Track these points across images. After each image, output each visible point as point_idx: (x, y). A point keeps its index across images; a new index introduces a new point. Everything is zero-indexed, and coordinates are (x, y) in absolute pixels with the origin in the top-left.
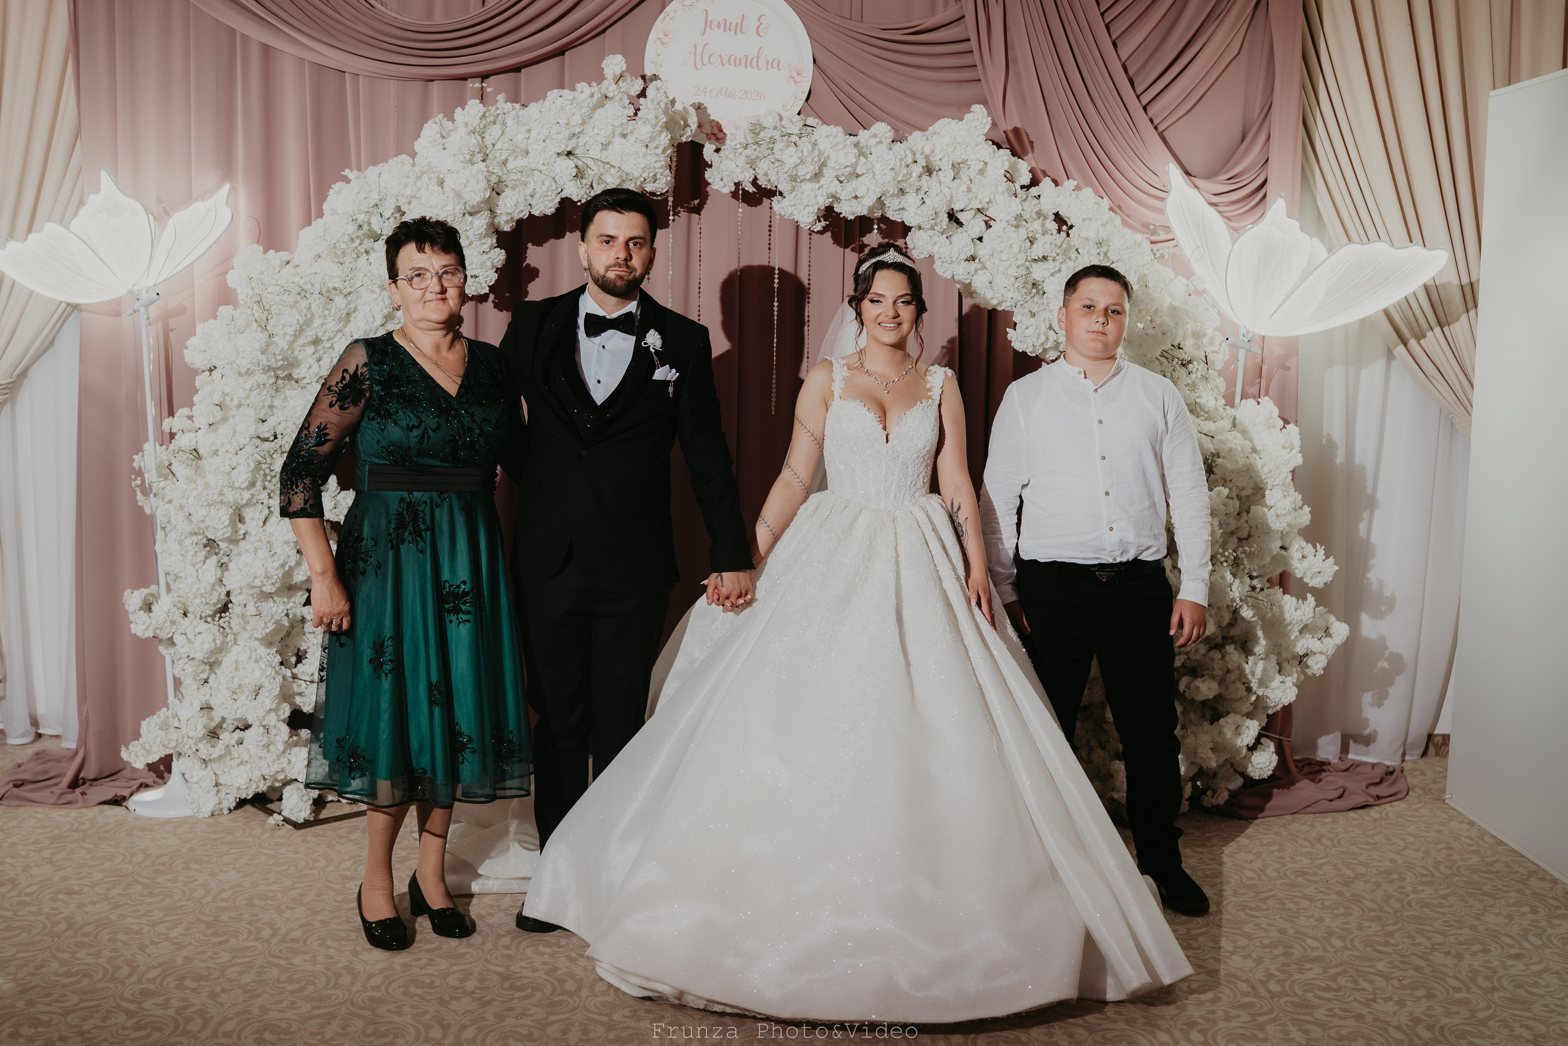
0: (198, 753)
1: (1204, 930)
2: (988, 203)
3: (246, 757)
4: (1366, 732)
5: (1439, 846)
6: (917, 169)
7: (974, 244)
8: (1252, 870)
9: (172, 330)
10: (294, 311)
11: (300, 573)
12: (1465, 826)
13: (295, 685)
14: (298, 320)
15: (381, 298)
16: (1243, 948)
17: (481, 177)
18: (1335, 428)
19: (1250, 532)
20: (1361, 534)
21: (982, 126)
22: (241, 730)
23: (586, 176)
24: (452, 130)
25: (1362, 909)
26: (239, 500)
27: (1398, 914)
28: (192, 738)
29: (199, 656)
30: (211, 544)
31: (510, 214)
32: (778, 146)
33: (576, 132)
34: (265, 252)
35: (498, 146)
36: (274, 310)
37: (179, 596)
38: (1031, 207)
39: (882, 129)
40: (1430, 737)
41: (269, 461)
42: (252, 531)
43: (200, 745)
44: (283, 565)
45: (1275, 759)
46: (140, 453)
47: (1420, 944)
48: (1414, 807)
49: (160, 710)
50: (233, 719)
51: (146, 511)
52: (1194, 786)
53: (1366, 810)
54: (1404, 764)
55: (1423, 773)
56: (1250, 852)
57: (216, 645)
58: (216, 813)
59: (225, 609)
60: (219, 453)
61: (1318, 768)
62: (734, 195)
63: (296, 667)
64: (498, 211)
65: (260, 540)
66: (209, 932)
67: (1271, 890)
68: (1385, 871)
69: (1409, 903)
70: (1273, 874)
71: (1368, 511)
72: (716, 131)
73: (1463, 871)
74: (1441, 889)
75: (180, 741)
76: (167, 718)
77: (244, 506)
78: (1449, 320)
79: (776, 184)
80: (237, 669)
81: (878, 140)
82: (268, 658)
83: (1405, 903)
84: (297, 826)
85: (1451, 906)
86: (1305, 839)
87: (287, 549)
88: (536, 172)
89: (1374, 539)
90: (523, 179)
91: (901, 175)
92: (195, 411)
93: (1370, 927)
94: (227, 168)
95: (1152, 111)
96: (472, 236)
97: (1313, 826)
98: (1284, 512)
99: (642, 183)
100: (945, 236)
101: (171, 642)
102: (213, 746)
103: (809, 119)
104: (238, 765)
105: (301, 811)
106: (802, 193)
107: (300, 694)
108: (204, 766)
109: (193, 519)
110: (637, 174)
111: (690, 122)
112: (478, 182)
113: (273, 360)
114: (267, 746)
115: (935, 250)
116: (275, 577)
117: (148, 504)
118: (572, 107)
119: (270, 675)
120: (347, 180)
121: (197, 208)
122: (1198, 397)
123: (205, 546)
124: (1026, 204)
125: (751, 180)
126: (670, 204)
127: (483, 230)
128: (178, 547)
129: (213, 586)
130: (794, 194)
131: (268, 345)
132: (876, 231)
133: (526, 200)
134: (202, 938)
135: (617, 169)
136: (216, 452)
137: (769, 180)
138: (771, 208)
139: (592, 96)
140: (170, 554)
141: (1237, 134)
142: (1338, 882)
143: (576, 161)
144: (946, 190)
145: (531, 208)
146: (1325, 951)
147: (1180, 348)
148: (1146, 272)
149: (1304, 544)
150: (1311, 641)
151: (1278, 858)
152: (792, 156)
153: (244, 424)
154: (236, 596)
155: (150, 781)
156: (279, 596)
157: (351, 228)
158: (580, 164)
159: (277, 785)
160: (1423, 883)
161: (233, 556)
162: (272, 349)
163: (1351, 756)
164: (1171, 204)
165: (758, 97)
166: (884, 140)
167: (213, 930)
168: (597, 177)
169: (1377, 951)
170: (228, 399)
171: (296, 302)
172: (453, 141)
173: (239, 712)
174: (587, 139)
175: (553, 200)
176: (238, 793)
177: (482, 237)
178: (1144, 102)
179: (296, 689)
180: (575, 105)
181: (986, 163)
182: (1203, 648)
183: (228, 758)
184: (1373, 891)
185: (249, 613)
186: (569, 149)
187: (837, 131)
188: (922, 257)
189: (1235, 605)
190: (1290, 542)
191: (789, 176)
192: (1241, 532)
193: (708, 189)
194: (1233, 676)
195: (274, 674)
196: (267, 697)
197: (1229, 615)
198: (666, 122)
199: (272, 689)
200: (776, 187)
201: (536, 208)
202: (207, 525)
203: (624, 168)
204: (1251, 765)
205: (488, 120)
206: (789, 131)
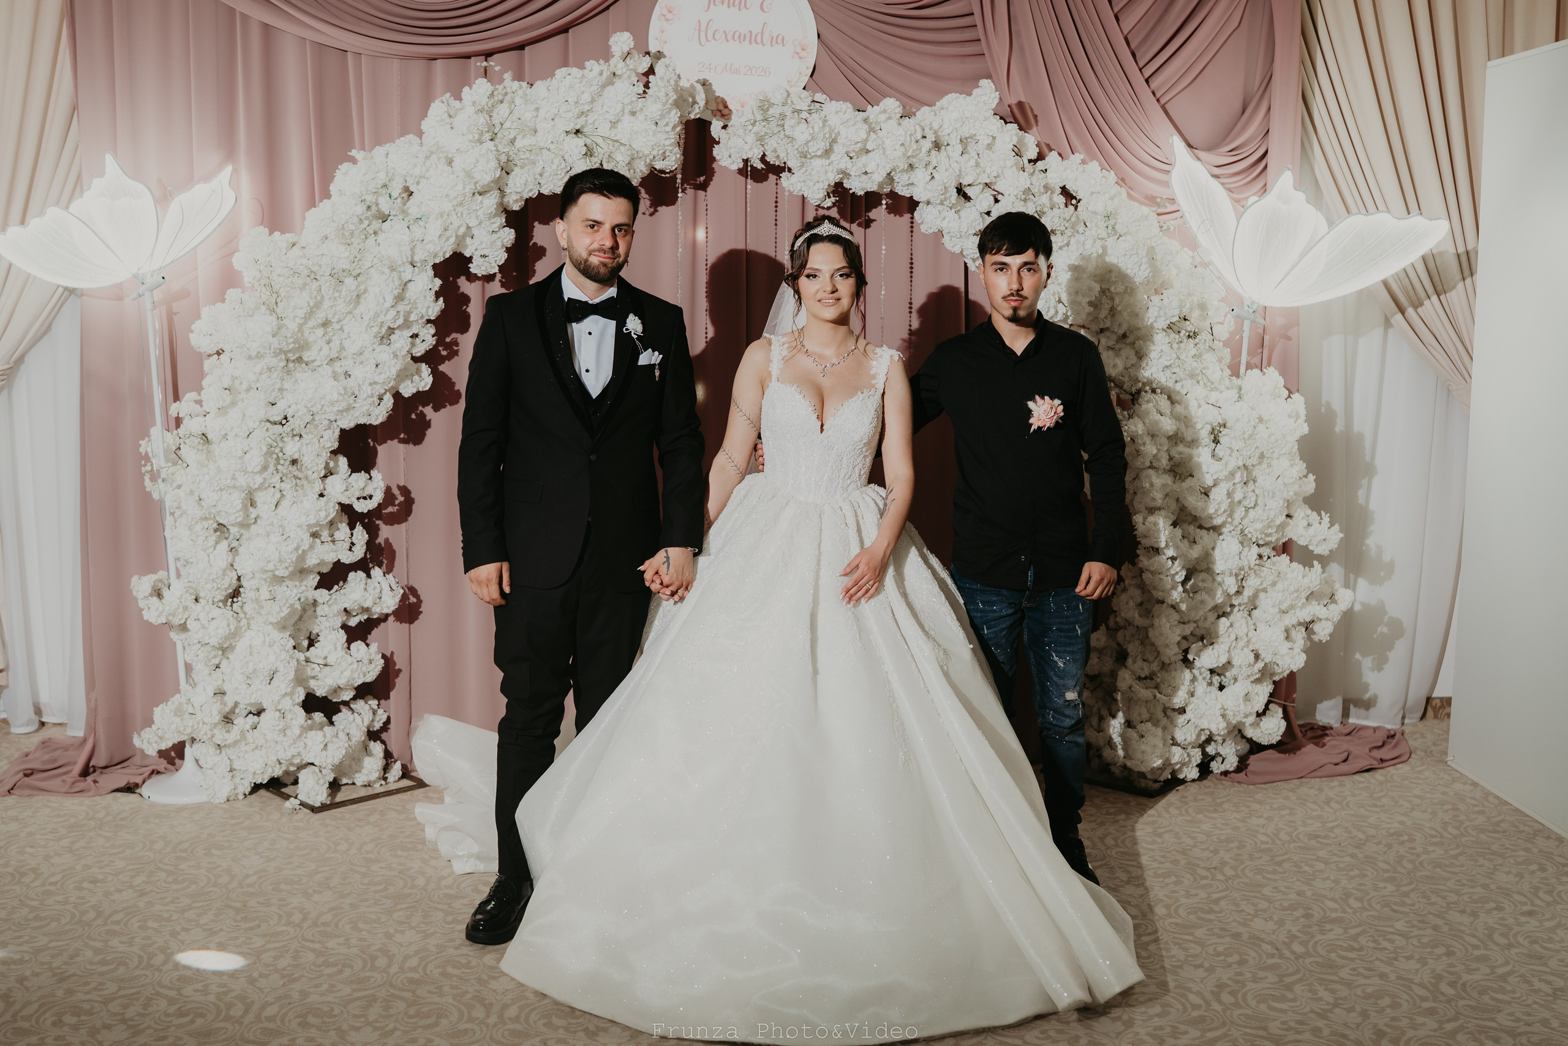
0: (213, 739)
1: (1223, 894)
2: (995, 177)
3: (260, 742)
4: (1367, 696)
5: (1446, 807)
6: (927, 144)
8: (1265, 834)
9: (175, 314)
10: (304, 293)
11: (313, 556)
12: (1468, 787)
13: (309, 669)
14: (308, 302)
15: (391, 279)
16: (1264, 911)
17: (492, 156)
18: (1333, 396)
19: (1256, 501)
20: (1360, 501)
21: (991, 101)
22: (254, 715)
23: (596, 154)
24: (460, 109)
25: (1376, 870)
26: (251, 485)
27: (1412, 874)
28: (206, 724)
29: (214, 641)
30: (221, 527)
31: (520, 193)
32: (788, 123)
33: (585, 110)
34: (271, 234)
35: (507, 125)
36: (283, 294)
37: (189, 582)
38: (1038, 181)
39: (891, 104)
40: (1429, 700)
41: (281, 445)
42: (263, 515)
43: (215, 731)
44: (297, 549)
45: (1283, 724)
46: (147, 438)
47: (1435, 903)
48: (1418, 769)
49: (173, 697)
50: (247, 705)
51: (154, 497)
52: (1204, 753)
53: (1370, 773)
54: (1403, 728)
55: (1423, 736)
56: (1261, 816)
57: (230, 630)
58: (231, 798)
59: (236, 594)
60: (228, 437)
61: (1320, 732)
62: (742, 172)
63: (308, 649)
64: (508, 191)
65: (272, 524)
66: (239, 918)
67: (1286, 853)
68: (1395, 832)
69: (1421, 863)
70: (1287, 838)
71: (1367, 478)
72: (721, 107)
73: (1470, 831)
74: (1451, 849)
75: (195, 727)
76: (181, 704)
77: (255, 490)
78: (1446, 288)
79: (785, 160)
80: (251, 654)
81: (887, 116)
82: (282, 642)
83: (1417, 864)
84: (313, 809)
85: (1462, 866)
86: (1314, 802)
87: (301, 533)
88: (545, 152)
89: (1372, 506)
90: (532, 157)
91: (911, 151)
92: (204, 395)
93: (1385, 888)
94: (229, 148)
95: (1154, 84)
96: (481, 215)
97: (1320, 790)
98: (1291, 481)
99: (651, 161)
100: (953, 211)
101: (183, 627)
102: (228, 731)
103: (817, 95)
104: (253, 750)
105: (317, 794)
106: (813, 170)
107: (314, 678)
108: (218, 751)
109: (203, 503)
110: (647, 152)
111: (698, 99)
112: (488, 162)
113: (284, 343)
114: (283, 731)
115: (944, 225)
116: (289, 561)
117: (156, 490)
118: (581, 84)
120: (354, 161)
121: (200, 190)
122: (1204, 368)
123: (216, 531)
124: (1034, 178)
125: (760, 156)
126: (679, 181)
127: (493, 209)
128: (189, 533)
129: (224, 571)
130: (804, 169)
132: (884, 206)
133: (535, 179)
134: (234, 924)
135: (628, 147)
136: (225, 437)
137: (778, 157)
138: (777, 184)
139: (601, 74)
140: (180, 539)
141: (1238, 105)
142: (1349, 844)
143: (584, 138)
144: (954, 165)
145: (540, 187)
146: (1344, 911)
147: (1185, 320)
148: (1154, 245)
149: (1309, 512)
150: (1318, 607)
151: (1290, 822)
152: (803, 133)
153: (254, 408)
154: (248, 580)
155: (161, 768)
156: (291, 580)
157: (360, 209)
158: (588, 142)
159: (292, 769)
160: (1433, 844)
161: (242, 541)
162: (283, 332)
163: (1352, 720)
164: (1176, 177)
165: (763, 73)
166: (893, 116)
167: (242, 915)
168: (606, 156)
169: (1395, 911)
170: (237, 382)
171: (305, 285)
172: (461, 120)
173: (253, 696)
174: (596, 117)
175: (563, 178)
176: (253, 778)
177: (491, 216)
178: (1146, 75)
179: (309, 672)
180: (584, 83)
181: (994, 138)
182: (1212, 617)
183: (243, 743)
184: (1385, 853)
185: (262, 598)
186: (578, 127)
187: (846, 107)
188: (931, 231)
189: (1242, 573)
190: (1296, 511)
191: (799, 152)
192: (1248, 501)
193: (714, 165)
194: (1241, 644)
195: (288, 658)
196: (282, 681)
197: (1237, 583)
198: (675, 100)
199: (287, 674)
200: (785, 163)
201: (545, 186)
202: (218, 510)
203: (634, 146)
204: (1258, 731)
205: (496, 99)
206: (798, 107)
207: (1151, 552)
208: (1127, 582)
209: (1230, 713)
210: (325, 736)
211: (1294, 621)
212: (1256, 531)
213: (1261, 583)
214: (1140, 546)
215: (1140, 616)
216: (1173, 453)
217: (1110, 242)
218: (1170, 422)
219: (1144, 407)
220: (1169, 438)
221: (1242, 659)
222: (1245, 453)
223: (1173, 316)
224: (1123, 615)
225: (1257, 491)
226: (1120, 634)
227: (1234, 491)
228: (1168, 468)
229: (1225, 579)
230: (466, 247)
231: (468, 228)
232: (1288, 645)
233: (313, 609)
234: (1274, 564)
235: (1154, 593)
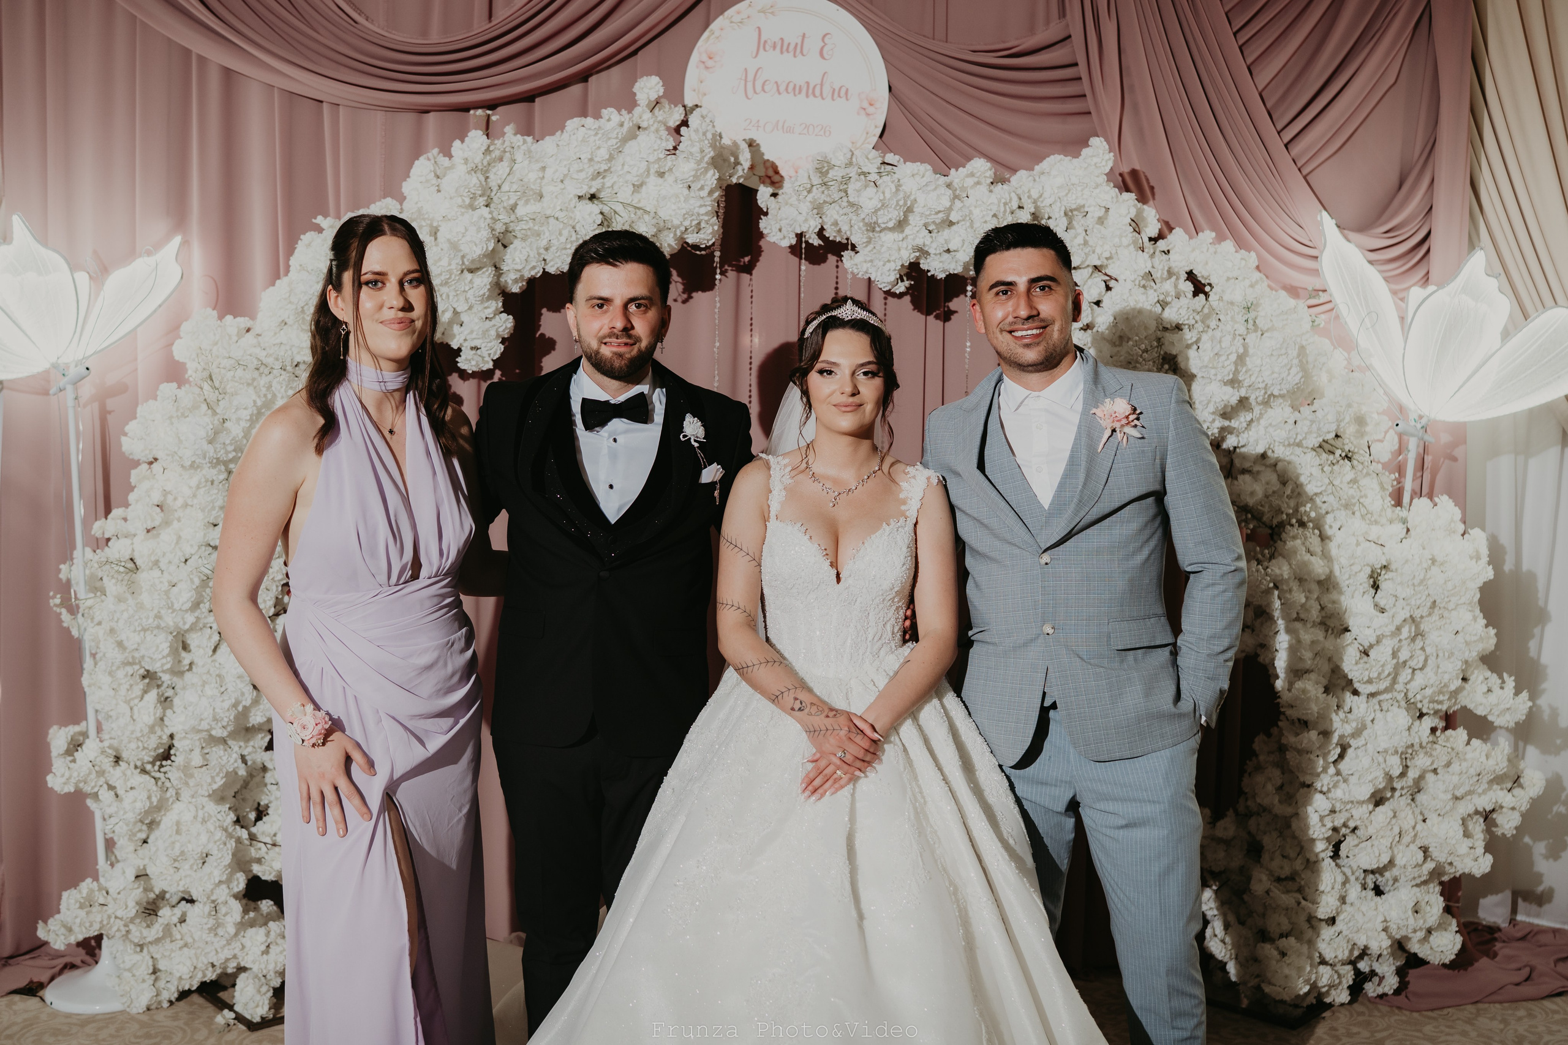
0: (130, 936)
2: (1107, 259)
3: (190, 940)
4: (1540, 889)
7: (1092, 310)
9: (110, 412)
10: (251, 390)
11: (258, 713)
13: (252, 850)
14: (255, 402)
17: (483, 225)
18: (1503, 529)
19: (1426, 660)
20: (1531, 654)
21: (1104, 163)
22: (183, 904)
24: (449, 168)
26: (181, 625)
28: (121, 919)
29: (131, 816)
30: (148, 675)
31: (519, 271)
32: (852, 188)
33: (601, 170)
34: (221, 317)
35: (505, 188)
36: (226, 389)
38: (1160, 265)
39: (980, 166)
42: (199, 662)
43: (131, 926)
44: (235, 705)
45: (1459, 939)
46: (68, 562)
49: (85, 879)
50: (175, 892)
51: (73, 635)
52: (1357, 972)
53: (1563, 998)
57: (151, 803)
58: (153, 1007)
59: (166, 756)
60: (162, 565)
62: (795, 250)
63: (255, 825)
64: (505, 268)
65: (209, 673)
71: (1540, 626)
72: (771, 173)
75: (105, 922)
76: (93, 890)
77: (187, 631)
79: (849, 235)
80: (178, 832)
81: (976, 180)
82: (219, 816)
84: (252, 1026)
87: (241, 685)
88: (551, 220)
89: (1544, 659)
90: (536, 228)
92: (130, 513)
94: (179, 217)
95: (1296, 149)
96: (472, 298)
97: (1505, 1021)
99: (682, 233)
101: (96, 797)
102: (148, 926)
103: (888, 156)
104: (181, 948)
105: (258, 1006)
106: (882, 246)
107: (259, 861)
108: (138, 949)
109: (126, 646)
110: (676, 222)
111: (742, 159)
112: (479, 230)
113: (222, 451)
114: (214, 930)
116: (226, 720)
117: (75, 626)
118: (597, 138)
119: (220, 839)
120: (319, 229)
121: (141, 265)
122: (1362, 497)
123: (144, 677)
124: (1156, 260)
125: (817, 230)
126: (717, 259)
127: (485, 290)
128: (109, 679)
129: (152, 729)
130: (871, 247)
131: (216, 433)
133: (539, 254)
135: (652, 214)
136: (156, 563)
137: (839, 231)
138: (837, 267)
139: (622, 125)
140: (100, 688)
141: (1394, 178)
143: (601, 206)
145: (545, 264)
147: (1340, 436)
148: (1304, 343)
149: (1488, 674)
150: (1500, 793)
152: (871, 199)
153: (192, 529)
154: (181, 739)
156: (234, 739)
158: (606, 210)
159: (229, 972)
161: (177, 691)
162: (224, 438)
163: (1520, 918)
164: (1326, 262)
165: (822, 133)
166: (983, 180)
170: (170, 498)
171: (254, 379)
172: (450, 182)
173: (182, 883)
174: (615, 179)
176: (180, 982)
177: (484, 299)
178: (1286, 140)
179: (253, 853)
180: (600, 135)
181: (1107, 209)
183: (168, 940)
185: (193, 763)
186: (592, 191)
187: (923, 170)
189: (1410, 751)
190: (1473, 673)
191: (866, 224)
192: (1415, 661)
193: (762, 243)
194: (1406, 839)
195: (224, 838)
196: (216, 867)
197: (1402, 763)
198: (713, 158)
199: (223, 856)
200: (847, 239)
201: (552, 263)
202: (141, 654)
203: (664, 214)
204: (1427, 946)
205: (494, 156)
206: (865, 170)
207: (1297, 724)
208: (1262, 758)
209: (1393, 928)
210: (268, 934)
211: (1471, 810)
212: (1425, 697)
213: (1432, 763)
214: (1282, 717)
215: (1280, 801)
216: (1325, 600)
217: (1252, 339)
218: (1321, 562)
219: (1290, 544)
220: (1320, 583)
221: (1408, 857)
222: (1413, 603)
223: (1329, 432)
224: (1259, 800)
225: (1428, 650)
226: (1252, 823)
227: (1399, 650)
228: (1318, 620)
229: (1388, 757)
230: (454, 336)
231: (456, 313)
232: (1468, 842)
233: (262, 774)
234: (1448, 740)
235: (1299, 775)
